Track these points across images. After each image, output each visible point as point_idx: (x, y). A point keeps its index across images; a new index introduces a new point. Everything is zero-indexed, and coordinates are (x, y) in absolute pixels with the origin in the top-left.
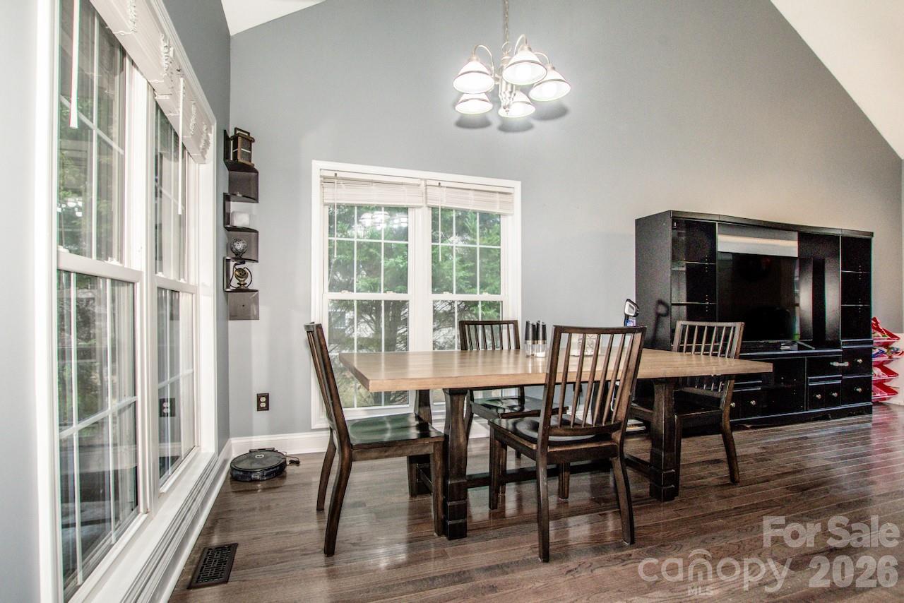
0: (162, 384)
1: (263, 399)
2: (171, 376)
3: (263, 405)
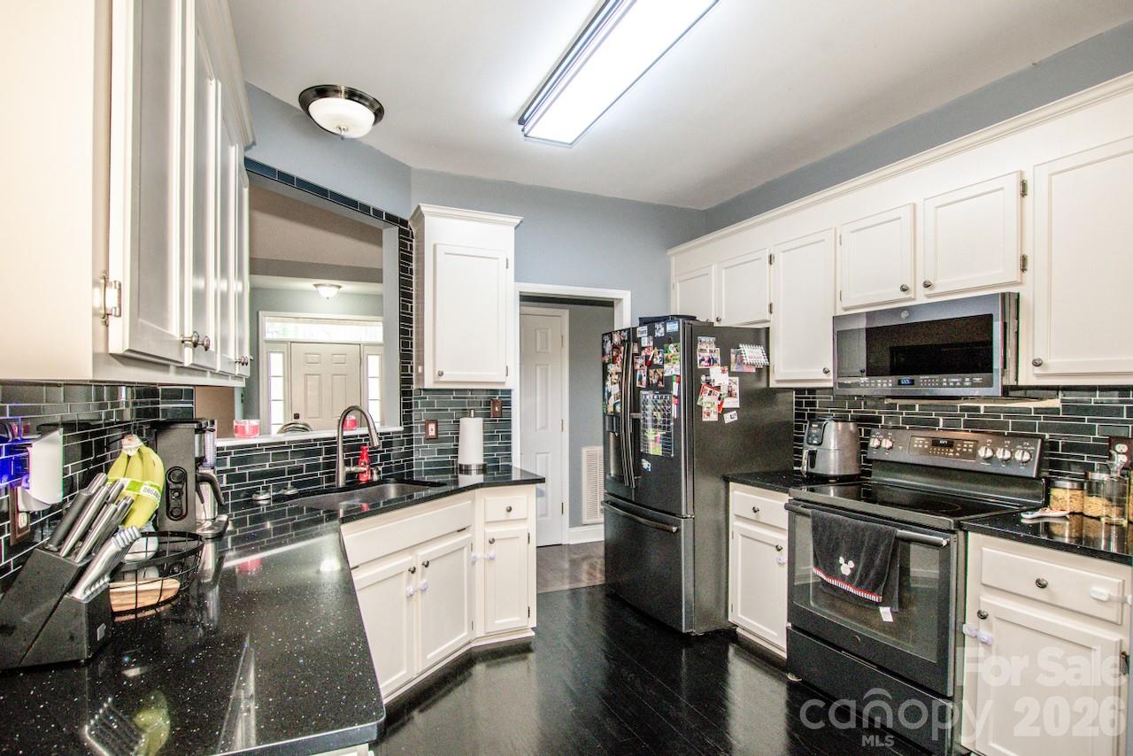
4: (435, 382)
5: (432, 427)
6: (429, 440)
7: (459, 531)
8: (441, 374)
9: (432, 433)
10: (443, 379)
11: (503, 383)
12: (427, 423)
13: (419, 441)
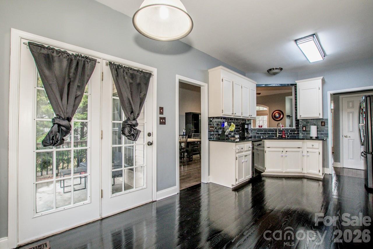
4: (300, 118)
5: (304, 128)
6: (303, 131)
7: (298, 148)
8: (301, 116)
9: (304, 129)
10: (301, 117)
11: (319, 117)
12: (303, 127)
13: (301, 131)
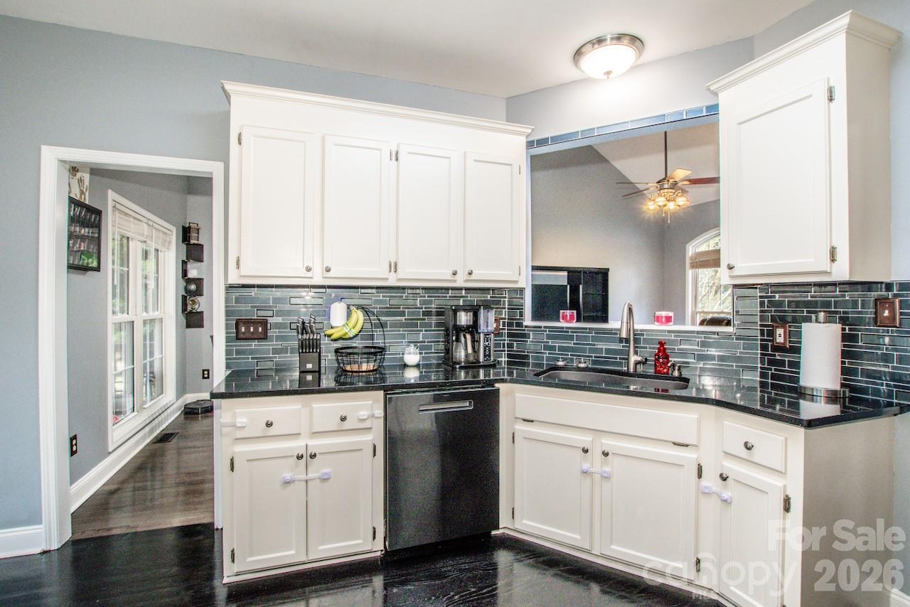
0: (145, 361)
1: (206, 372)
2: (150, 358)
3: (206, 376)
5: (780, 332)
6: (776, 347)
7: (676, 445)
9: (780, 339)
12: (775, 326)
13: (765, 347)
